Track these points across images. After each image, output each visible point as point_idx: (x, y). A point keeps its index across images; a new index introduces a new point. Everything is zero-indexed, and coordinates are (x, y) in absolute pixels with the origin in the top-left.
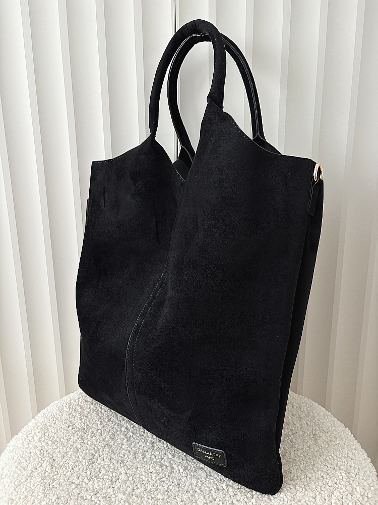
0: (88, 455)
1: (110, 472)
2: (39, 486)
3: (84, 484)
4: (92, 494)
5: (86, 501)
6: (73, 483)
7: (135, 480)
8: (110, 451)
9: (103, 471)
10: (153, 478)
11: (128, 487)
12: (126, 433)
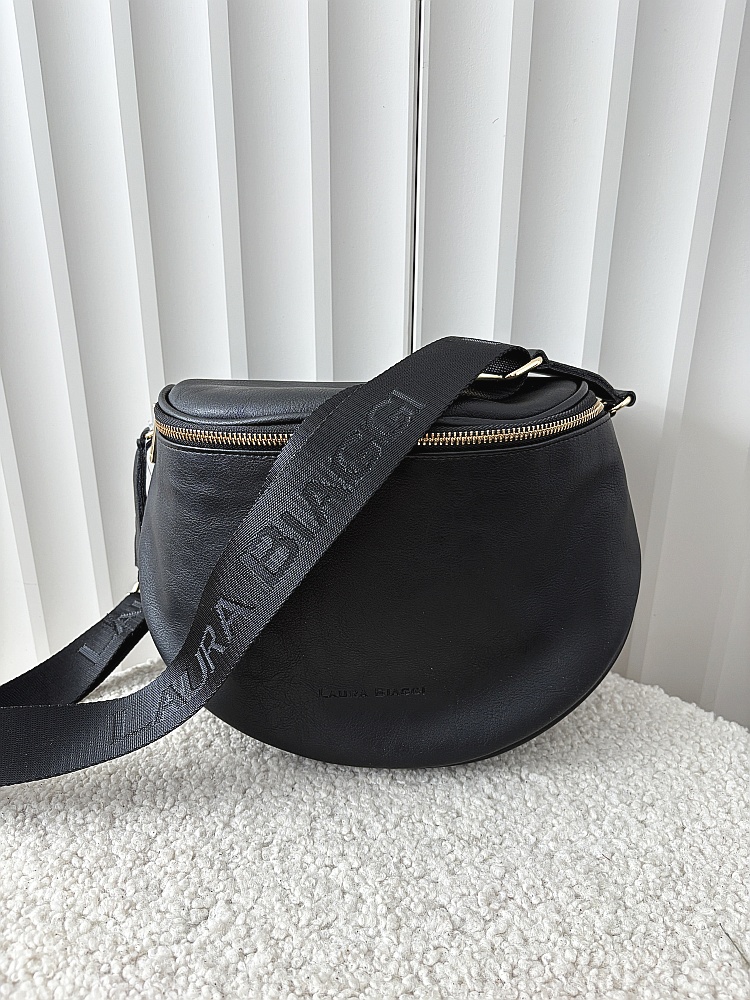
0: (134, 839)
1: (186, 893)
3: (111, 922)
4: (125, 959)
5: (106, 979)
6: (81, 916)
7: (252, 924)
8: (197, 833)
9: (169, 890)
10: (303, 922)
12: (245, 785)
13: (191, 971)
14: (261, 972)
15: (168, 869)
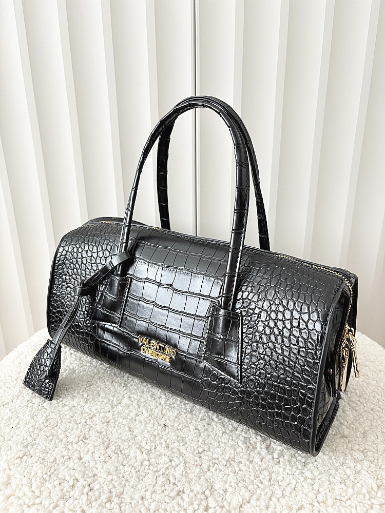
1: (110, 395)
2: (25, 407)
3: (79, 406)
4: (87, 418)
5: (80, 425)
10: (163, 403)
11: (131, 411)
13: (116, 421)
14: (147, 419)
15: (102, 387)
